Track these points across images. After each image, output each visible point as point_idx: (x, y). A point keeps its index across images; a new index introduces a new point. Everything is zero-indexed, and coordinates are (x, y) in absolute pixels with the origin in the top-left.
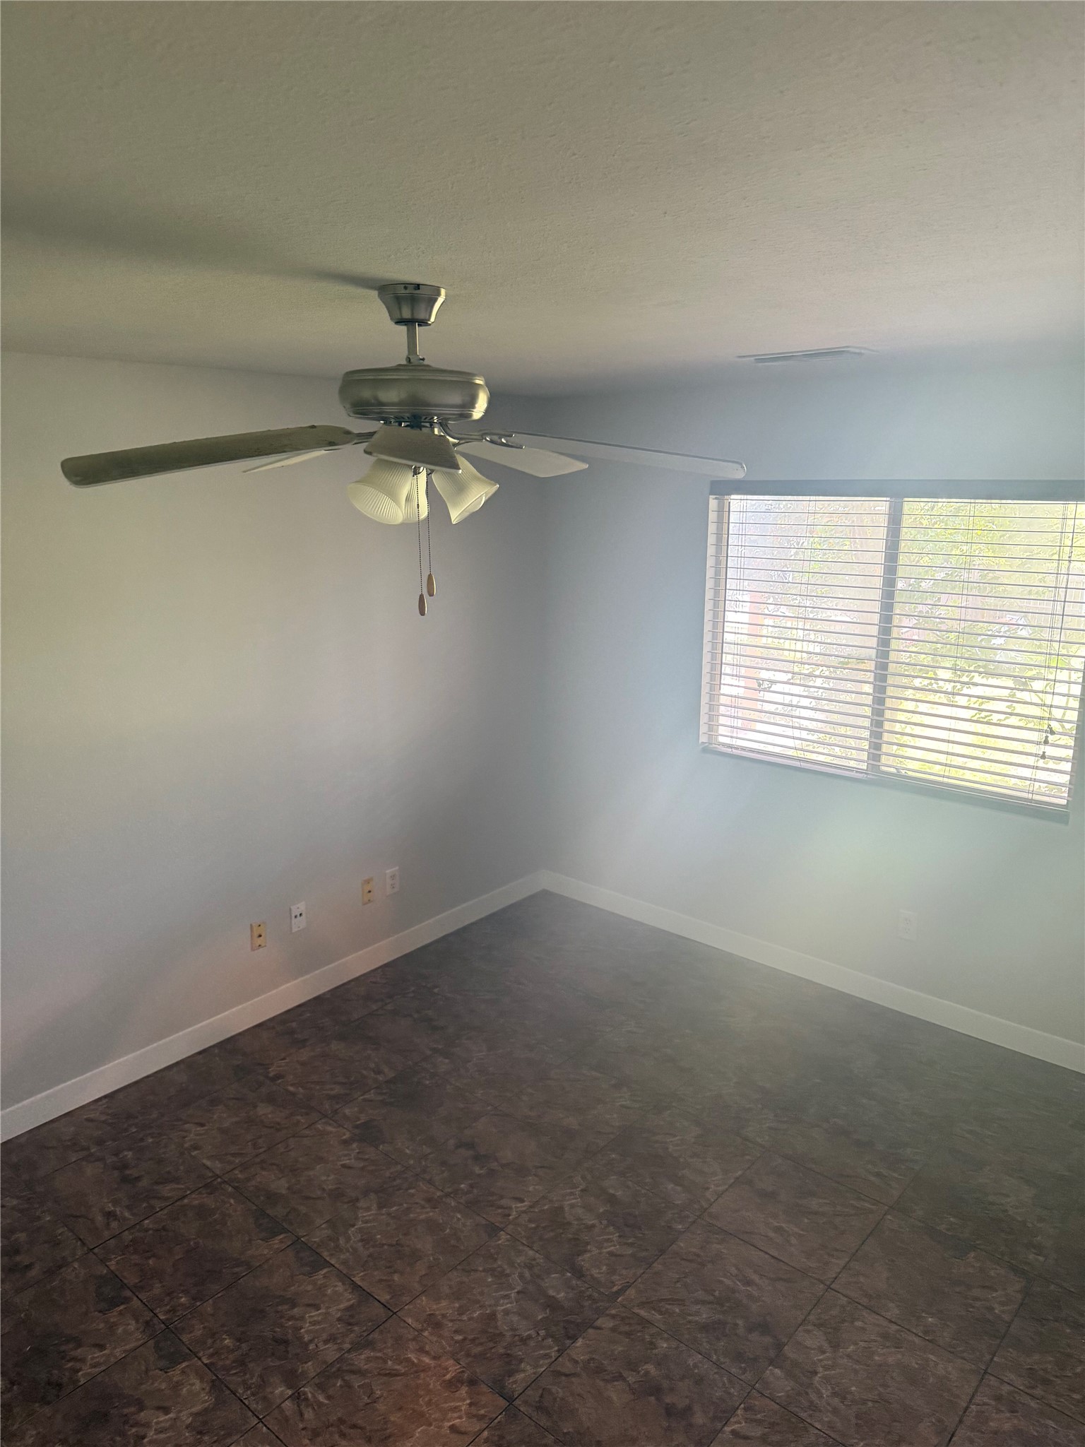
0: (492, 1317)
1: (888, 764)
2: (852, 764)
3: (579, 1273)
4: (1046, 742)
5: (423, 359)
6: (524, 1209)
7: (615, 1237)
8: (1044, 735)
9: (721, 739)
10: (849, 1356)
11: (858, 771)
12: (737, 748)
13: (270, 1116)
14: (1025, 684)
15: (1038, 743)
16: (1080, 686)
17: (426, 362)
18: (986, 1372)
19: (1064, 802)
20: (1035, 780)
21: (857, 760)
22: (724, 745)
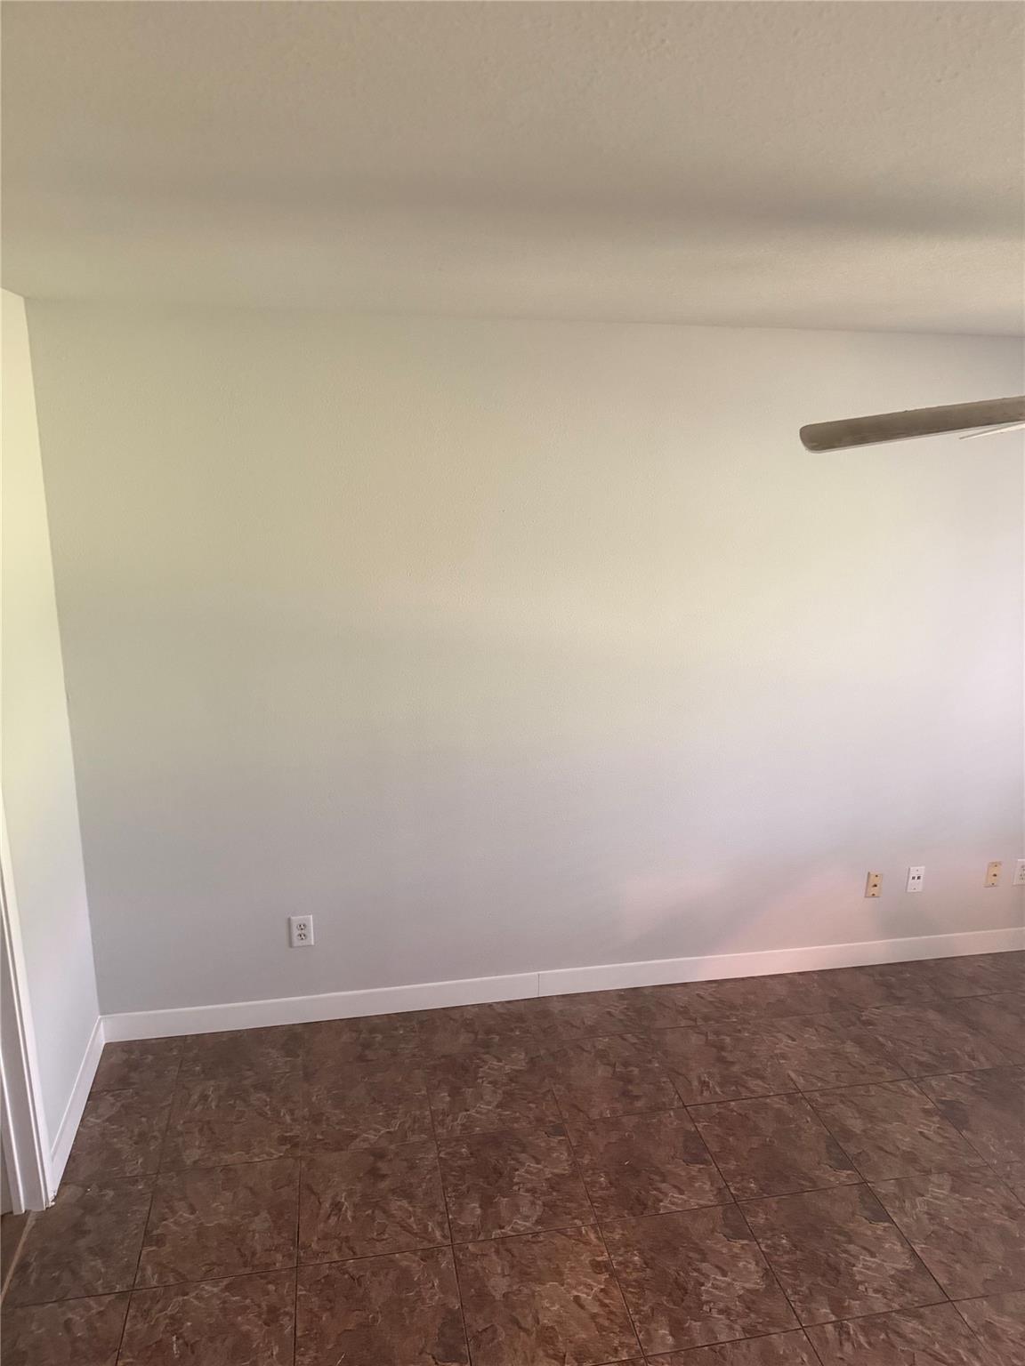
13: (856, 1056)
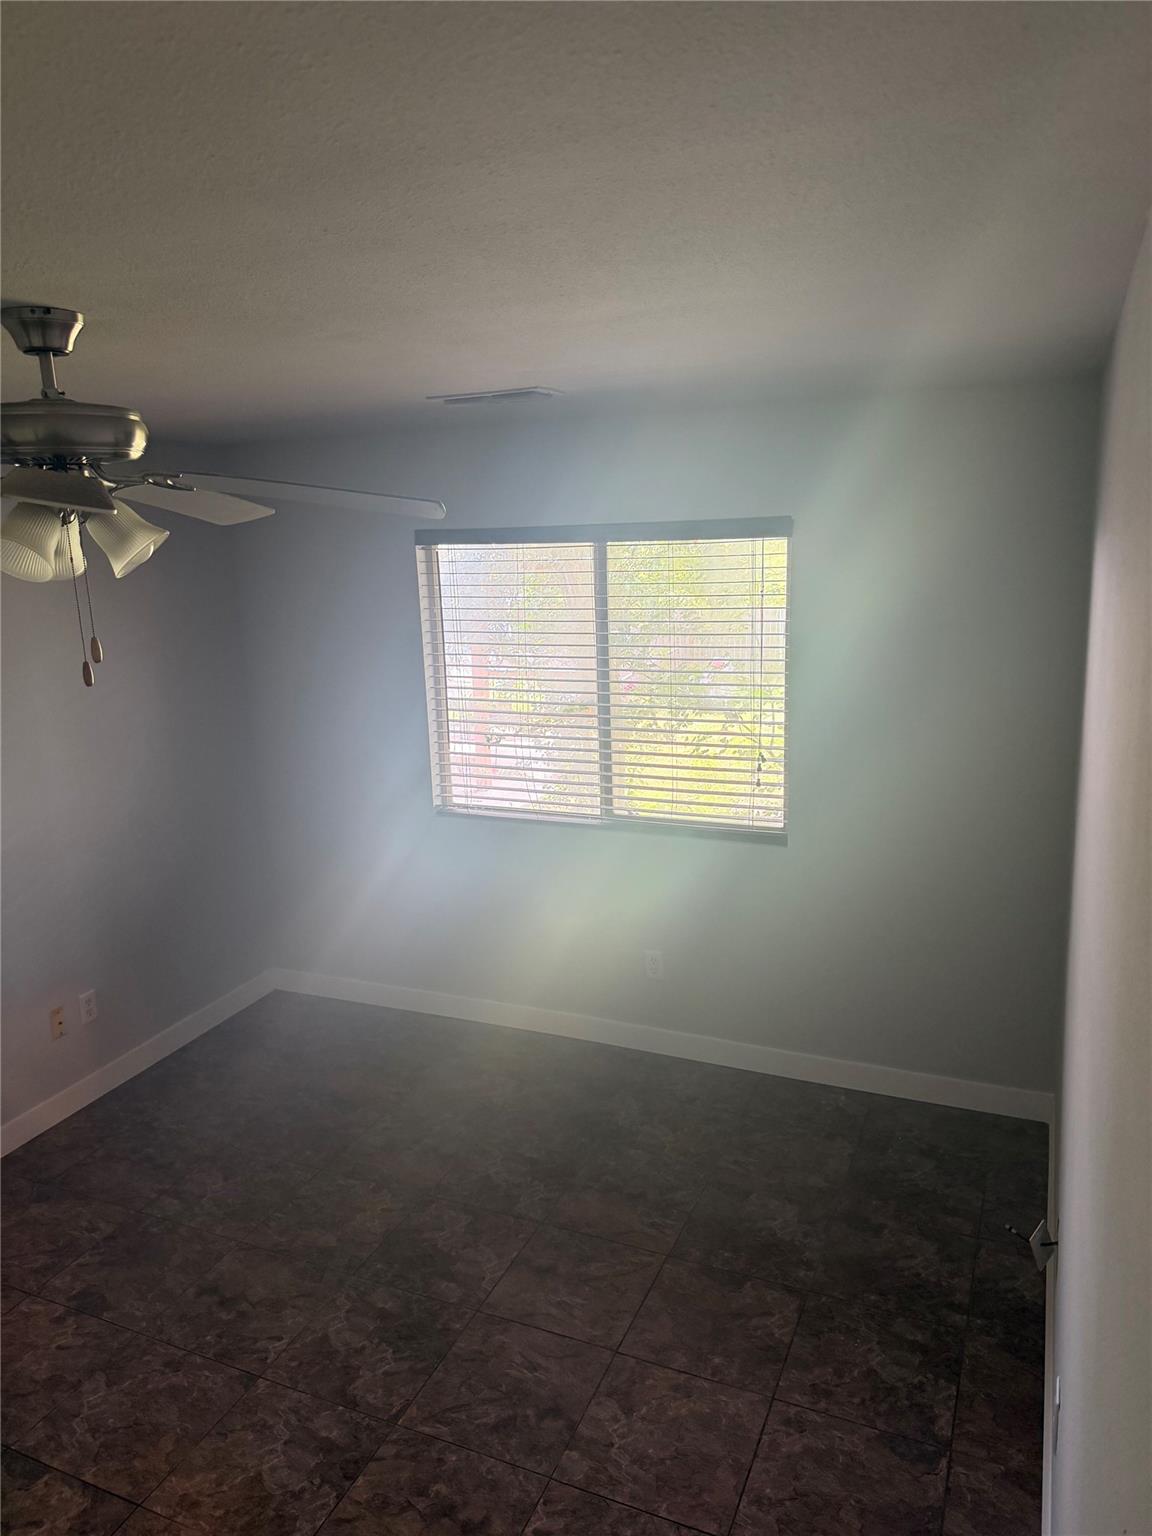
0: (258, 1478)
1: (620, 807)
2: (589, 811)
3: (353, 1404)
4: (759, 769)
5: (63, 393)
6: (284, 1347)
7: (389, 1355)
8: (757, 763)
9: (456, 800)
10: (643, 1419)
11: (594, 817)
12: (472, 808)
14: (735, 716)
15: (753, 772)
16: (783, 714)
17: (66, 397)
18: (773, 1398)
19: (781, 825)
20: (754, 807)
21: (592, 807)
22: (459, 806)
